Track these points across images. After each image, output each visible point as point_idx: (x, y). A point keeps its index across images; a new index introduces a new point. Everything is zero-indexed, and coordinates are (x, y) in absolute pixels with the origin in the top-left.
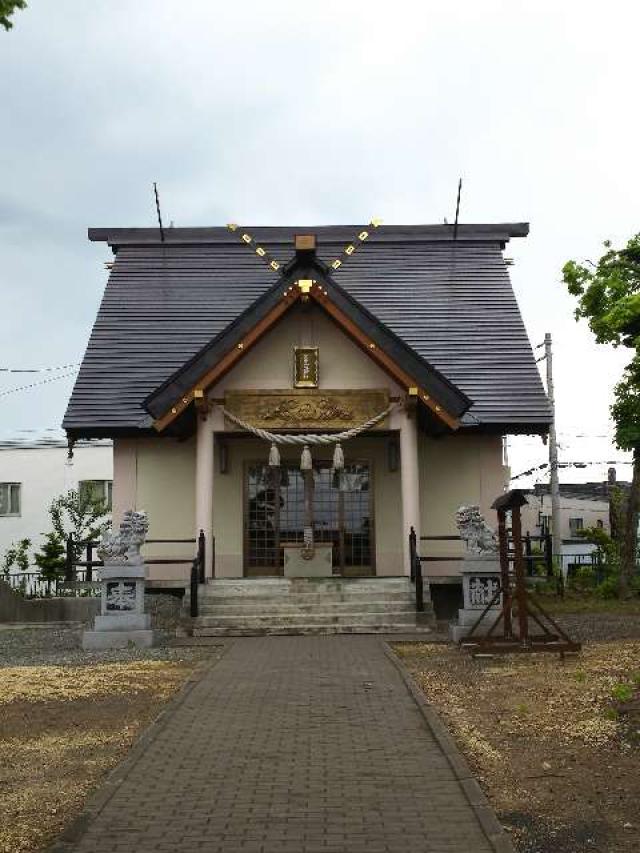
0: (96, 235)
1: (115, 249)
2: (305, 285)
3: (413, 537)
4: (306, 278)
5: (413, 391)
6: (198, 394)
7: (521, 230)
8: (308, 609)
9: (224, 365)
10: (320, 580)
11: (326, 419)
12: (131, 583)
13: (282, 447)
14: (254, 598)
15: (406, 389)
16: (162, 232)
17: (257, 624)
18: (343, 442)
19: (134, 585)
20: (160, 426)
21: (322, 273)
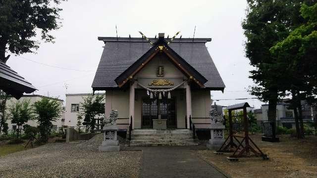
0: (100, 39)
1: (105, 42)
2: (161, 48)
3: (190, 118)
4: (161, 45)
5: (191, 77)
6: (131, 77)
7: (209, 40)
8: (163, 138)
9: (138, 69)
10: (164, 130)
11: (167, 85)
12: (113, 131)
13: (153, 93)
14: (146, 135)
15: (189, 77)
16: (117, 38)
17: (148, 143)
18: (171, 91)
19: (114, 132)
20: (120, 86)
21: (166, 44)
